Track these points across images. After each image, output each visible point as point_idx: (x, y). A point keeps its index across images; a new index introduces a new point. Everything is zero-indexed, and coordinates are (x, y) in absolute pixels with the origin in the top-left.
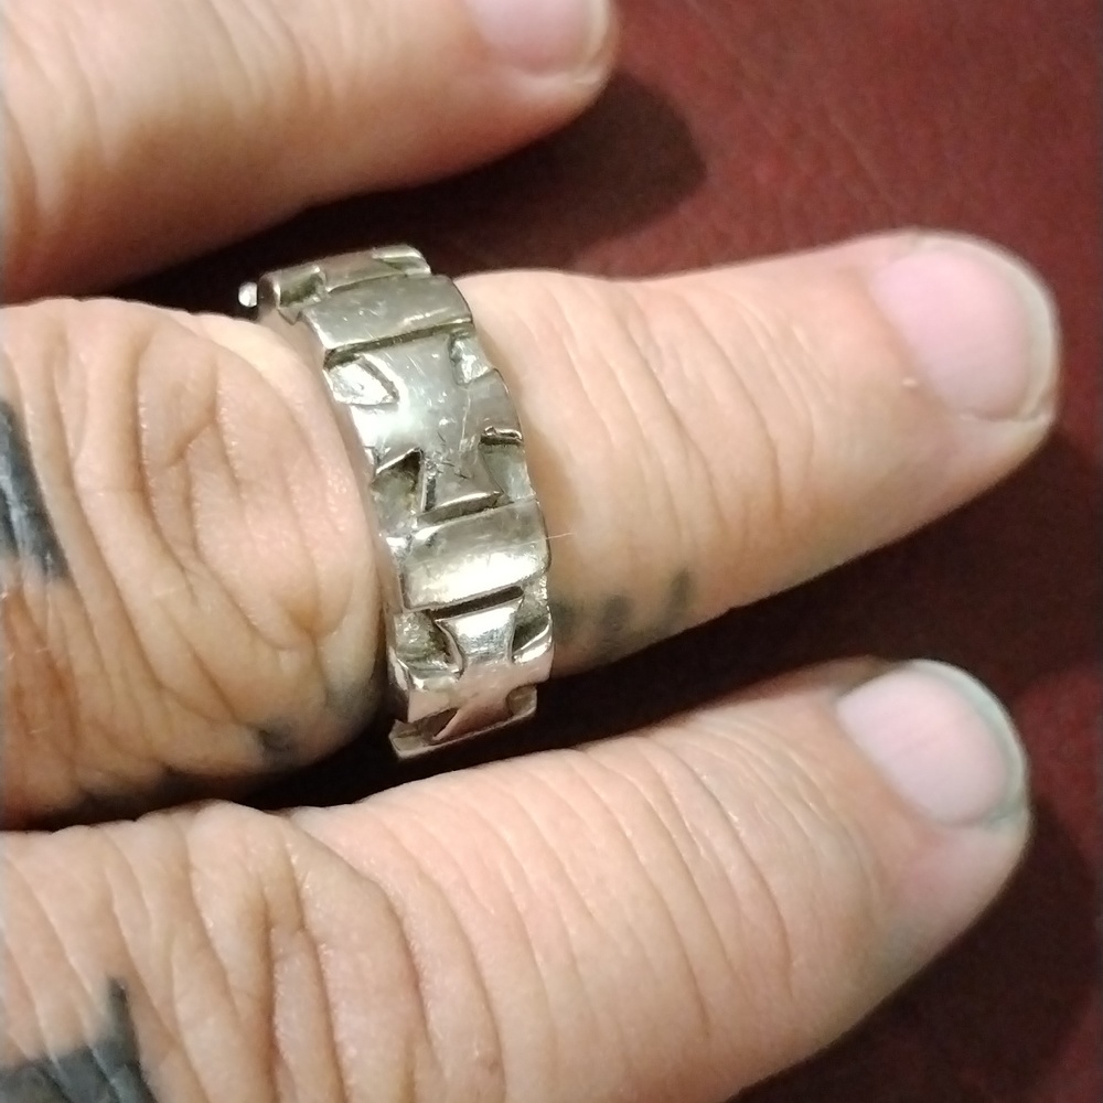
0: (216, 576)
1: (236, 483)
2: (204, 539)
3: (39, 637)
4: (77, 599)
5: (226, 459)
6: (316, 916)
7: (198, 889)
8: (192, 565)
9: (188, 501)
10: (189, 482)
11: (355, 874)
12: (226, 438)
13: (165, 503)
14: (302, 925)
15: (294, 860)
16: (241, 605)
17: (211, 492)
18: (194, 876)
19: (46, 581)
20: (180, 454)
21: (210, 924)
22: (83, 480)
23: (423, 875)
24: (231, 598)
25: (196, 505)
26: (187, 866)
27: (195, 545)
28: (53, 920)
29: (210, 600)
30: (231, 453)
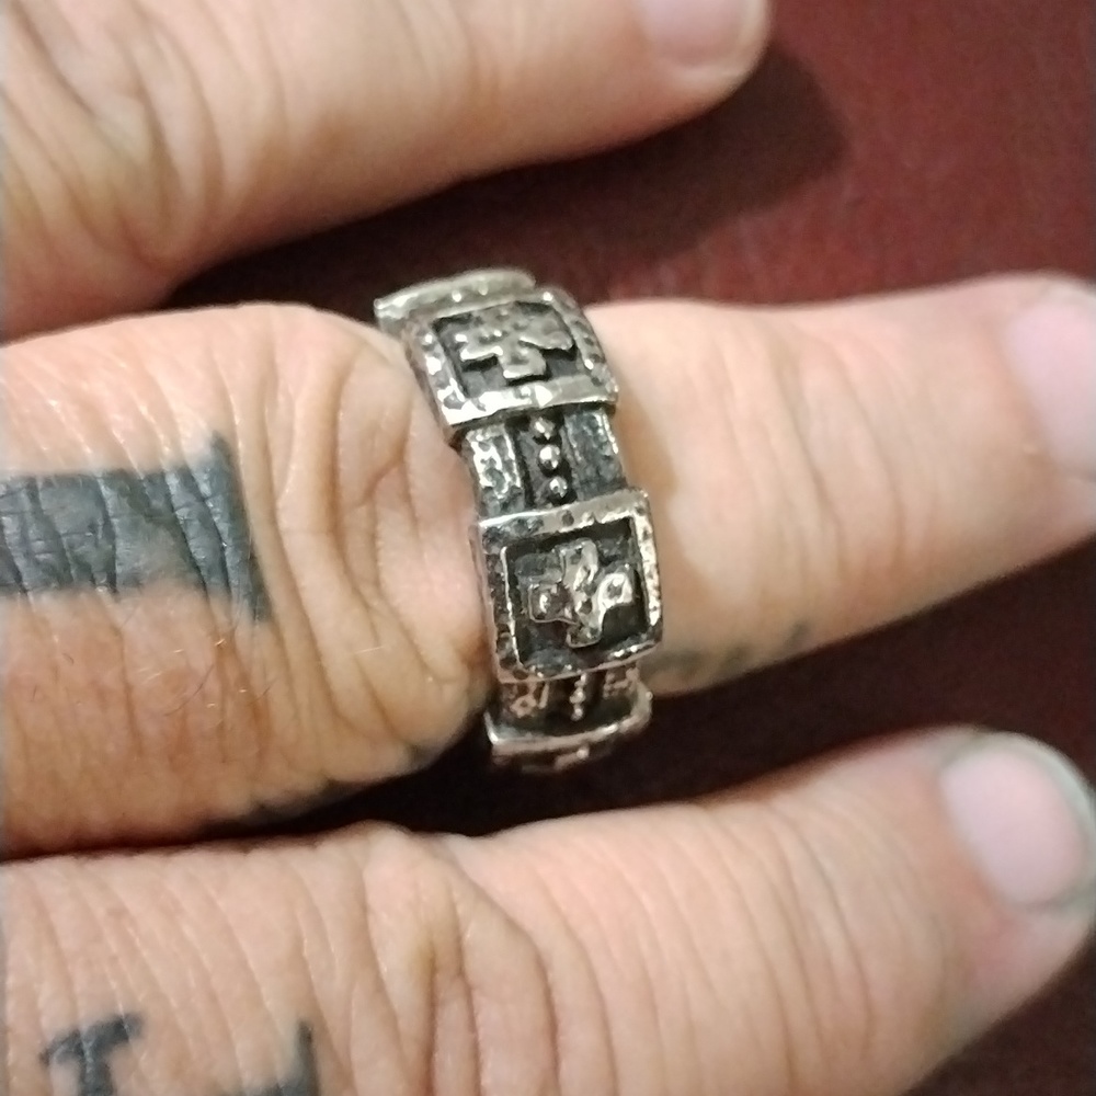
0: (395, 613)
1: (415, 520)
2: (385, 577)
3: (244, 679)
4: (280, 641)
5: (407, 498)
6: (474, 965)
7: (375, 933)
8: (375, 603)
9: (373, 537)
10: (374, 518)
11: (513, 927)
12: (411, 477)
13: (356, 542)
14: (461, 973)
15: (460, 910)
16: (415, 641)
17: (393, 528)
18: (371, 919)
19: (254, 624)
20: (370, 493)
21: (384, 969)
22: (285, 521)
23: (570, 932)
24: (407, 633)
25: (380, 543)
26: (364, 908)
27: (377, 583)
28: (252, 964)
29: (390, 640)
30: (413, 492)
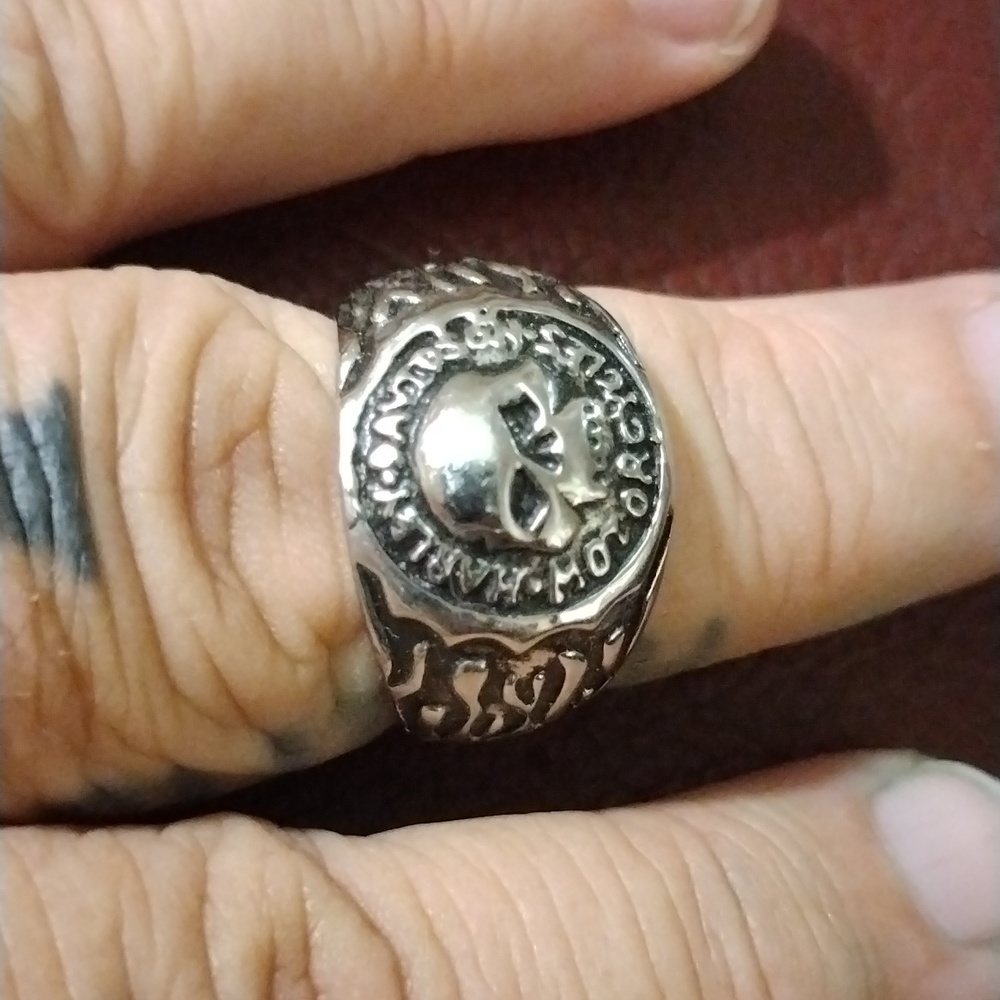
0: (244, 585)
1: (277, 487)
2: (238, 548)
3: (65, 640)
4: (107, 603)
5: (270, 464)
6: (321, 965)
7: (209, 924)
8: (223, 573)
9: (227, 504)
10: (231, 486)
11: (370, 926)
12: (274, 442)
13: (207, 507)
14: (306, 974)
15: (309, 905)
16: (265, 617)
17: (251, 497)
19: (76, 582)
20: (227, 457)
21: (215, 962)
22: (126, 478)
23: (434, 938)
24: (257, 611)
25: (235, 510)
26: (202, 898)
27: (228, 552)
28: (60, 944)
29: (236, 613)
30: (277, 458)
